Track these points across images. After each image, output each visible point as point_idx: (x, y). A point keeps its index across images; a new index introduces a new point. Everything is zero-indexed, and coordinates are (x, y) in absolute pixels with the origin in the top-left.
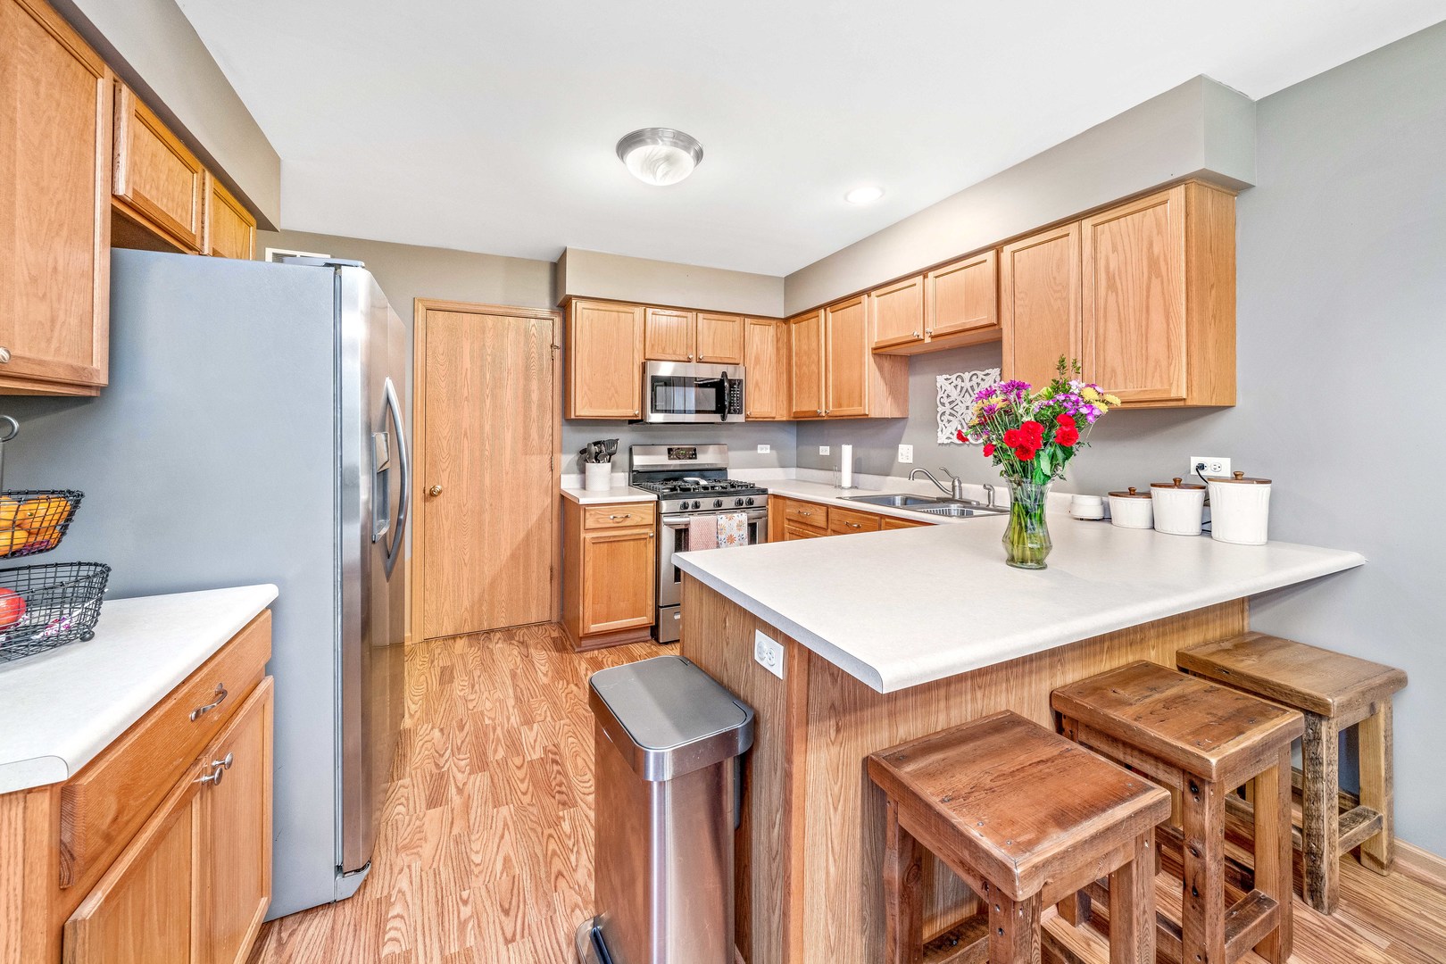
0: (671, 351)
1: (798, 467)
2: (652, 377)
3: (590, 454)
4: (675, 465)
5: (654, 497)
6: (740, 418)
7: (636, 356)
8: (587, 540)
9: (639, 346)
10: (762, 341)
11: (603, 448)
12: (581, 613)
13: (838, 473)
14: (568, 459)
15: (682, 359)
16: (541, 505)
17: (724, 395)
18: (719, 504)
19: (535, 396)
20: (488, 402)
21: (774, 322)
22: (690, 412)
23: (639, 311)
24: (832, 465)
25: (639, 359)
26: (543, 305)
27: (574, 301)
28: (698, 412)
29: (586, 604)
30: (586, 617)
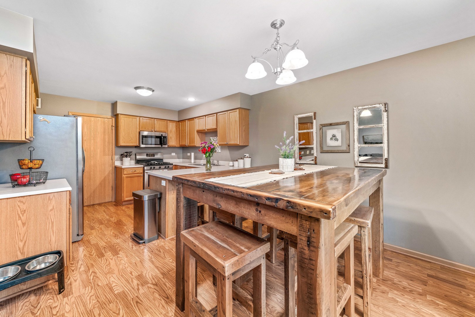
0: (147, 129)
1: (183, 159)
2: (142, 135)
3: (124, 155)
4: (149, 158)
5: (143, 166)
6: (166, 146)
7: (137, 130)
8: (124, 177)
9: (138, 127)
10: (172, 127)
11: (128, 154)
12: (123, 195)
13: (190, 160)
14: (117, 157)
15: (150, 131)
16: (108, 170)
17: (162, 140)
18: (160, 167)
19: (107, 140)
20: (92, 141)
21: (175, 122)
22: (153, 144)
23: (138, 118)
24: (189, 158)
25: (138, 131)
26: (109, 114)
27: (119, 115)
28: (155, 144)
29: (124, 193)
30: (124, 196)
